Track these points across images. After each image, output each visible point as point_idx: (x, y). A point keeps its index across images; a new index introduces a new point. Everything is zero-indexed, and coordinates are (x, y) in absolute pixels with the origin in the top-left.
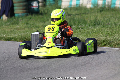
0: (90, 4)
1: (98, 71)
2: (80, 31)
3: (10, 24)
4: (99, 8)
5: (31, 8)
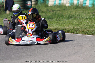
0: (68, 3)
4: (74, 6)
5: (26, 6)
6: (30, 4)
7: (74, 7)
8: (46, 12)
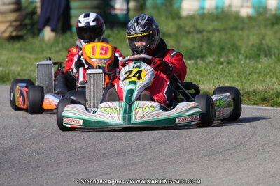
0: (248, 7)
1: (265, 164)
2: (223, 70)
3: (60, 51)
4: (268, 16)
5: (110, 14)
6: (122, 10)
7: (268, 19)
8: (176, 35)
